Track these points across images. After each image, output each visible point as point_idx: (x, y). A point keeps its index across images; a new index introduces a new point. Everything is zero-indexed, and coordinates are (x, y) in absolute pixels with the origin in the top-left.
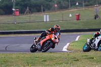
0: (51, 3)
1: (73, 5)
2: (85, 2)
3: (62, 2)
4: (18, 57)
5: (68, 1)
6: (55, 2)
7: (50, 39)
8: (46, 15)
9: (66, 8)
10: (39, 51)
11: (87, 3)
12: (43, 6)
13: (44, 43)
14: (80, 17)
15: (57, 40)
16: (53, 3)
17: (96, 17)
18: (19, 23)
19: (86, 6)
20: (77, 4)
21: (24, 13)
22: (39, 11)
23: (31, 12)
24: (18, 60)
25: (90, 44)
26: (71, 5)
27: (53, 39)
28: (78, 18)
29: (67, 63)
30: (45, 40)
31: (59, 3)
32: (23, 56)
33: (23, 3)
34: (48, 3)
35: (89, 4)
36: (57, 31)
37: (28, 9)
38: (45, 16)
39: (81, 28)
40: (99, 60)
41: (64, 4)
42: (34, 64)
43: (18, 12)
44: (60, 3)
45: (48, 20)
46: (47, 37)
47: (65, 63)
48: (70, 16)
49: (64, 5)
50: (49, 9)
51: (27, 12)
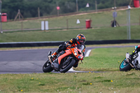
0: (51, 5)
1: (82, 7)
2: (98, 3)
3: (66, 2)
4: (6, 80)
5: (75, 2)
6: (57, 3)
7: (72, 55)
8: (45, 21)
9: (72, 11)
10: (56, 71)
11: (101, 4)
12: (40, 8)
13: (63, 60)
14: (92, 24)
15: (81, 56)
16: (54, 5)
17: (114, 24)
18: (6, 32)
19: (100, 8)
20: (88, 6)
21: (14, 18)
22: (34, 15)
23: (24, 16)
24: (5, 83)
25: (130, 61)
26: (80, 8)
27: (75, 54)
28: (89, 25)
29: (74, 88)
30: (65, 55)
31: (62, 4)
32: (12, 78)
33: (12, 5)
34: (47, 4)
35: (103, 5)
36: (81, 43)
37: (19, 13)
38: (43, 23)
39: (93, 40)
40: (117, 84)
41: (69, 5)
42: (27, 89)
43: (6, 17)
44: (64, 4)
45: (47, 28)
46: (68, 52)
47: (71, 88)
48: (78, 22)
49: (69, 7)
50: (48, 13)
51: (18, 17)
